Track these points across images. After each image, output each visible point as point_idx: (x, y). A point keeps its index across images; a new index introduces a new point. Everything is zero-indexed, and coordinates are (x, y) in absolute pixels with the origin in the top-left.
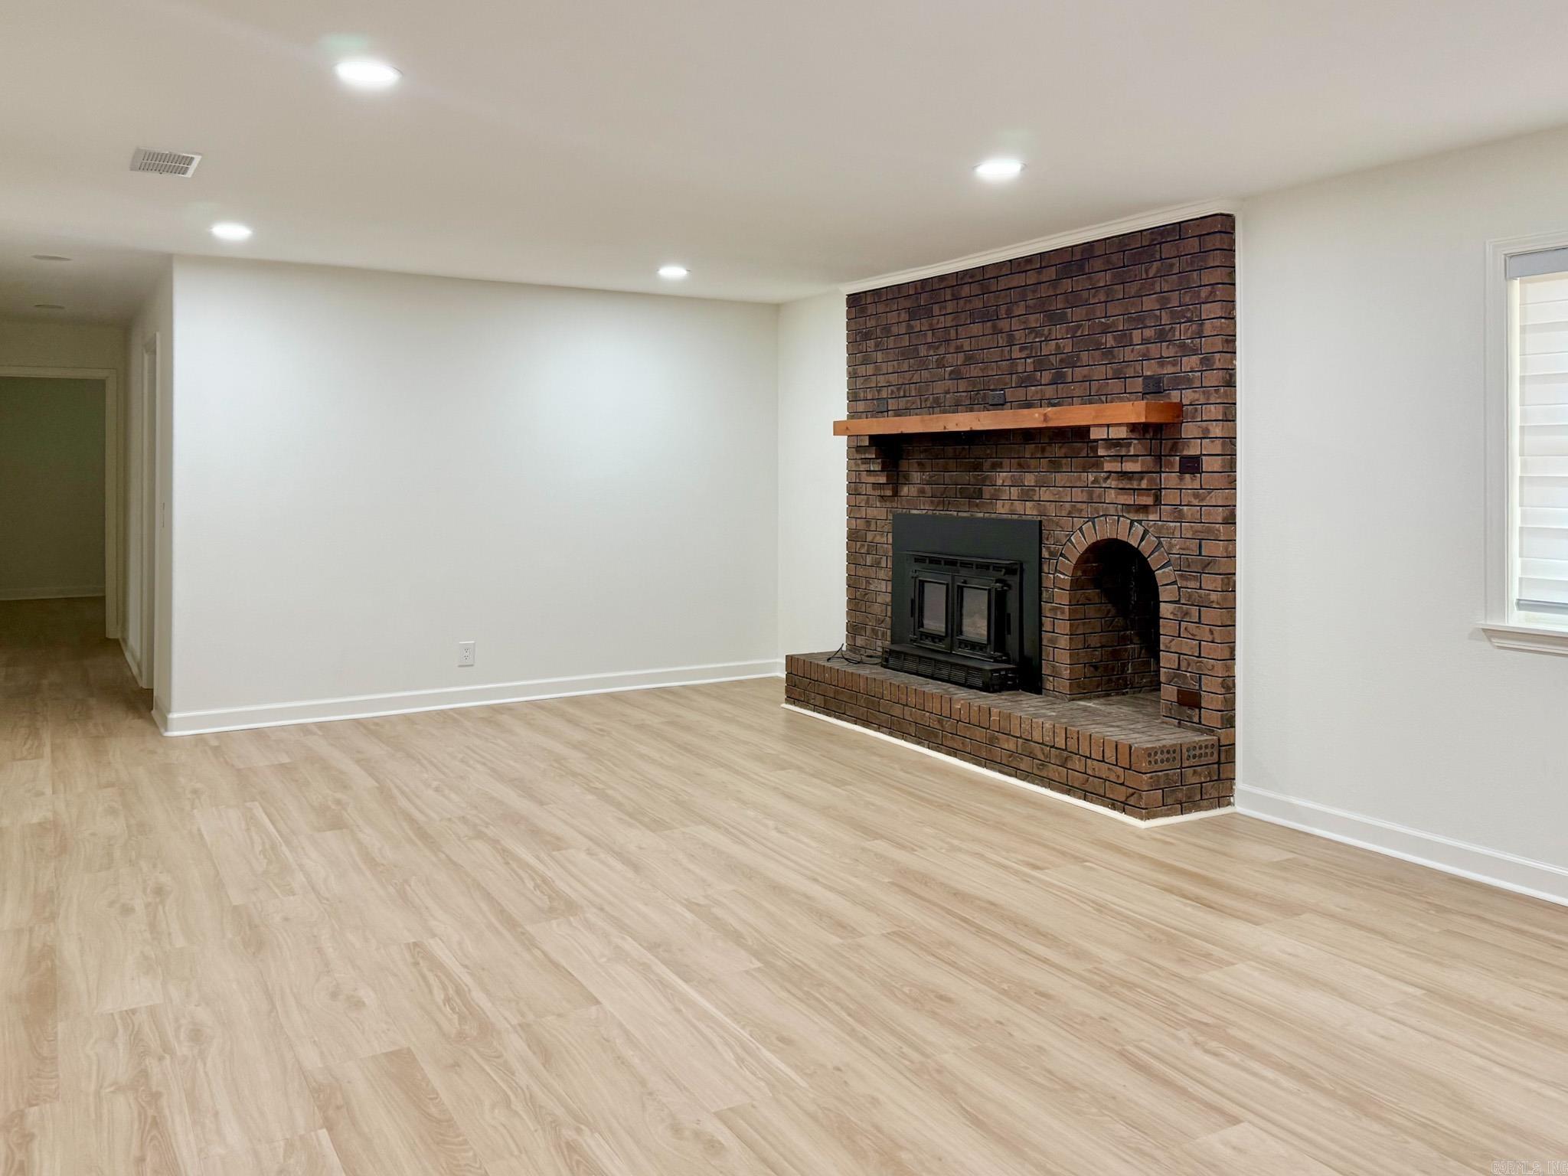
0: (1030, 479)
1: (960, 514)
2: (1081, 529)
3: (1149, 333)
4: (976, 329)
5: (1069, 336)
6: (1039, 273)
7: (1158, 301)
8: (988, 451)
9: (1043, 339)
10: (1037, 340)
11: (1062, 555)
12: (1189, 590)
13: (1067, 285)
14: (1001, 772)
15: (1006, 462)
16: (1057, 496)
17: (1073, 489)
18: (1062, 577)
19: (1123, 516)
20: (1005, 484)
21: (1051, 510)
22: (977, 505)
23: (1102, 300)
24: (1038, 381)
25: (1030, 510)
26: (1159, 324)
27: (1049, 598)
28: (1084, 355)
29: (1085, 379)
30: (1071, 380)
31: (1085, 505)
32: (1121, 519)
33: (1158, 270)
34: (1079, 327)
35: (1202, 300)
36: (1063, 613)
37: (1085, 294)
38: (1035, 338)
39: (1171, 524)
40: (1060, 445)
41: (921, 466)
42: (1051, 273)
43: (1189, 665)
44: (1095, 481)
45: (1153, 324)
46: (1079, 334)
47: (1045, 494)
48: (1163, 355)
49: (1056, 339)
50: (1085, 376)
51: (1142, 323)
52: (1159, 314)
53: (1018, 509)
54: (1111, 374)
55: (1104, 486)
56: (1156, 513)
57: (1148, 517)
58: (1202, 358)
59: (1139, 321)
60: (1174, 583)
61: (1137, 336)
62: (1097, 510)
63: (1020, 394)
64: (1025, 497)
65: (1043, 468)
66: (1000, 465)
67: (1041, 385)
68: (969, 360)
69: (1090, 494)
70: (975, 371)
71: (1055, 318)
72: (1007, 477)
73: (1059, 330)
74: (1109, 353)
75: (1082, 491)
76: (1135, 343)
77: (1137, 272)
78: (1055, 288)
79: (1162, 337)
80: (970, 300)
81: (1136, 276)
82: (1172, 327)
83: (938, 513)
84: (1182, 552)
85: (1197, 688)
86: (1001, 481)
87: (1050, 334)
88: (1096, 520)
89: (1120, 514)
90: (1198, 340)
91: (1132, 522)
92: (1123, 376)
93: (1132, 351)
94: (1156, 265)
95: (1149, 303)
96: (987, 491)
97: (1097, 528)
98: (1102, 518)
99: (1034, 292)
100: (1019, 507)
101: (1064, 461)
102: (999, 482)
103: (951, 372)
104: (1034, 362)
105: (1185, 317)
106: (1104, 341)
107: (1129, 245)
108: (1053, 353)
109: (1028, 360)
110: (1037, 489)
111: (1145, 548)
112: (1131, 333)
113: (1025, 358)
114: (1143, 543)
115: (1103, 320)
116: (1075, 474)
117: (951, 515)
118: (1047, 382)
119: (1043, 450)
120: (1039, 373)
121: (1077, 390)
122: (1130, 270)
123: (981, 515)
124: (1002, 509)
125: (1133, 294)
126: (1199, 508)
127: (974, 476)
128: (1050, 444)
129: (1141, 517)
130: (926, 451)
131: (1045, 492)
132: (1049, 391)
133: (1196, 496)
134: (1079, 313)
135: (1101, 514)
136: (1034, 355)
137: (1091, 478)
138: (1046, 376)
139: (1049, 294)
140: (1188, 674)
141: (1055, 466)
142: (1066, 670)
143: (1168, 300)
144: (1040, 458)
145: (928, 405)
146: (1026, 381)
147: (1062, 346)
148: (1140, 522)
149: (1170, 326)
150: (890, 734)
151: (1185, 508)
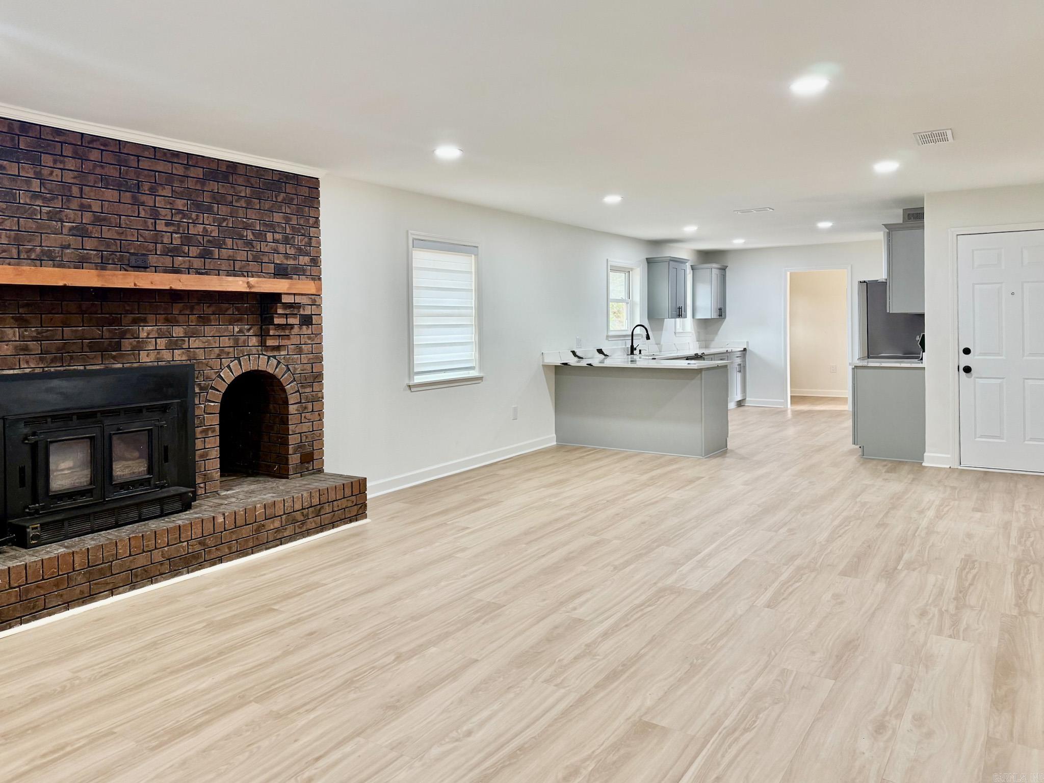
0: (178, 331)
1: (88, 367)
2: (229, 367)
3: (277, 236)
4: (111, 195)
5: (216, 224)
6: (186, 168)
7: (284, 218)
8: (128, 308)
9: (191, 221)
10: (185, 220)
11: (212, 388)
12: (306, 394)
13: (213, 186)
14: (267, 549)
15: (151, 317)
16: (206, 344)
17: (221, 338)
18: (212, 404)
19: (263, 354)
20: (150, 336)
21: (201, 354)
22: (114, 358)
23: (244, 206)
24: (186, 254)
25: (179, 356)
26: (284, 232)
27: (201, 422)
28: (229, 242)
29: (230, 259)
30: (217, 257)
31: (232, 349)
32: (261, 356)
33: (284, 199)
34: (225, 220)
35: (310, 225)
36: (214, 431)
37: (229, 198)
38: (182, 218)
39: (295, 356)
40: (208, 305)
41: (22, 323)
42: (199, 172)
43: (307, 437)
44: (240, 331)
45: (280, 232)
46: (224, 224)
47: (195, 343)
48: (288, 252)
49: (203, 224)
50: (230, 256)
51: (274, 229)
52: (284, 226)
53: (165, 356)
54: (251, 258)
55: (247, 334)
56: (285, 350)
57: (280, 353)
58: (311, 259)
59: (272, 227)
60: (298, 391)
61: (269, 236)
62: (242, 351)
63: (167, 261)
64: (173, 345)
65: (192, 322)
66: (145, 320)
67: (188, 257)
68: (99, 220)
69: (236, 341)
70: (108, 233)
71: (200, 207)
72: (152, 330)
73: (207, 218)
74: (249, 244)
75: (229, 339)
76: (268, 241)
77: (270, 195)
78: (203, 184)
79: (286, 241)
80: (102, 166)
81: (268, 198)
82: (293, 237)
83: (52, 369)
84: (302, 372)
85: (312, 449)
86: (146, 334)
87: (197, 219)
88: (241, 358)
89: (260, 353)
90: (309, 248)
91: (269, 357)
92: (261, 261)
93: (267, 246)
94: (282, 195)
95: (278, 217)
96: (127, 344)
97: (242, 364)
98: (245, 357)
99: (182, 182)
100: (167, 355)
101: (212, 317)
102: (143, 335)
103: (71, 229)
104: (181, 237)
105: (300, 232)
106: (245, 234)
107: (263, 175)
108: (201, 234)
109: (175, 235)
110: (187, 339)
111: (278, 373)
112: (266, 234)
113: (172, 233)
114: (277, 370)
115: (244, 220)
116: (223, 327)
117: (75, 369)
118: (195, 255)
119: (192, 308)
120: (187, 248)
121: (225, 266)
122: (263, 192)
123: (120, 366)
124: (146, 358)
125: (266, 209)
126: (311, 345)
127: (109, 331)
128: (198, 304)
129: (275, 353)
130: (27, 305)
131: (195, 341)
132: (197, 263)
133: (309, 338)
134: (224, 210)
135: (246, 354)
136: (181, 232)
137: (237, 329)
138: (194, 251)
139: (197, 188)
140: (306, 443)
141: (204, 320)
142: (217, 473)
143: (290, 219)
144: (189, 315)
145: (33, 257)
146: (173, 252)
147: (209, 230)
148: (274, 357)
149: (292, 236)
150: (133, 588)
151: (303, 346)
